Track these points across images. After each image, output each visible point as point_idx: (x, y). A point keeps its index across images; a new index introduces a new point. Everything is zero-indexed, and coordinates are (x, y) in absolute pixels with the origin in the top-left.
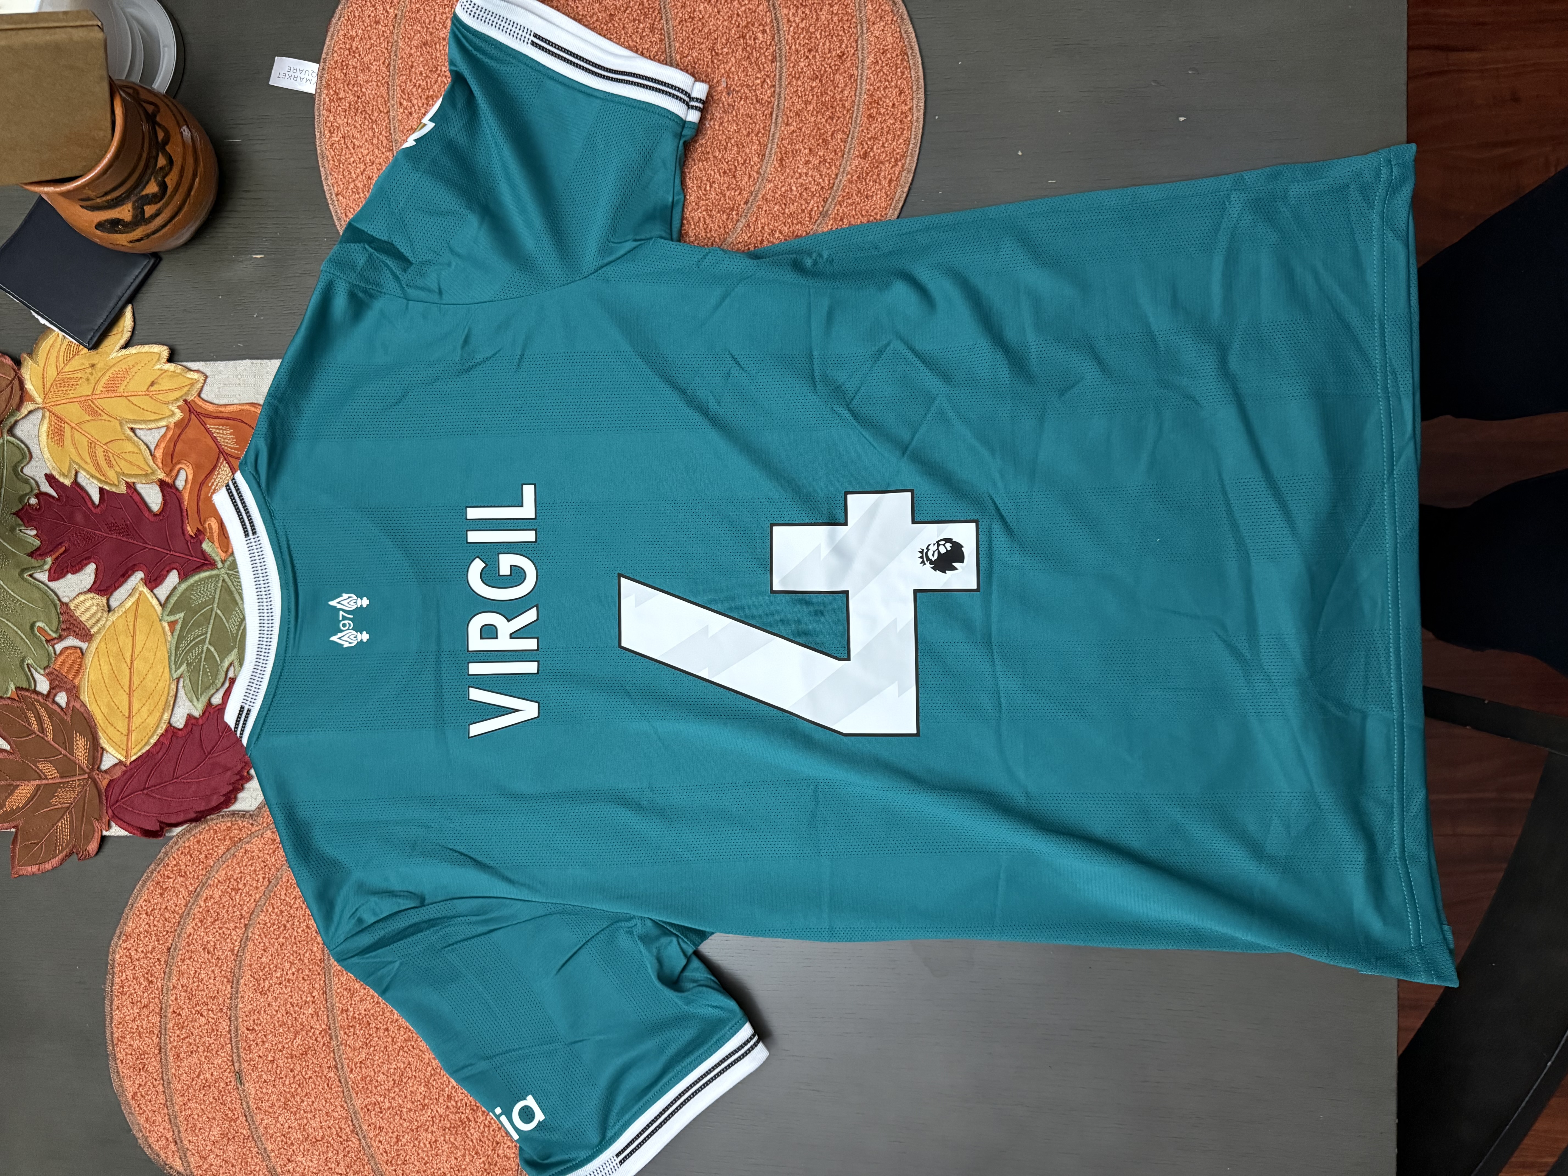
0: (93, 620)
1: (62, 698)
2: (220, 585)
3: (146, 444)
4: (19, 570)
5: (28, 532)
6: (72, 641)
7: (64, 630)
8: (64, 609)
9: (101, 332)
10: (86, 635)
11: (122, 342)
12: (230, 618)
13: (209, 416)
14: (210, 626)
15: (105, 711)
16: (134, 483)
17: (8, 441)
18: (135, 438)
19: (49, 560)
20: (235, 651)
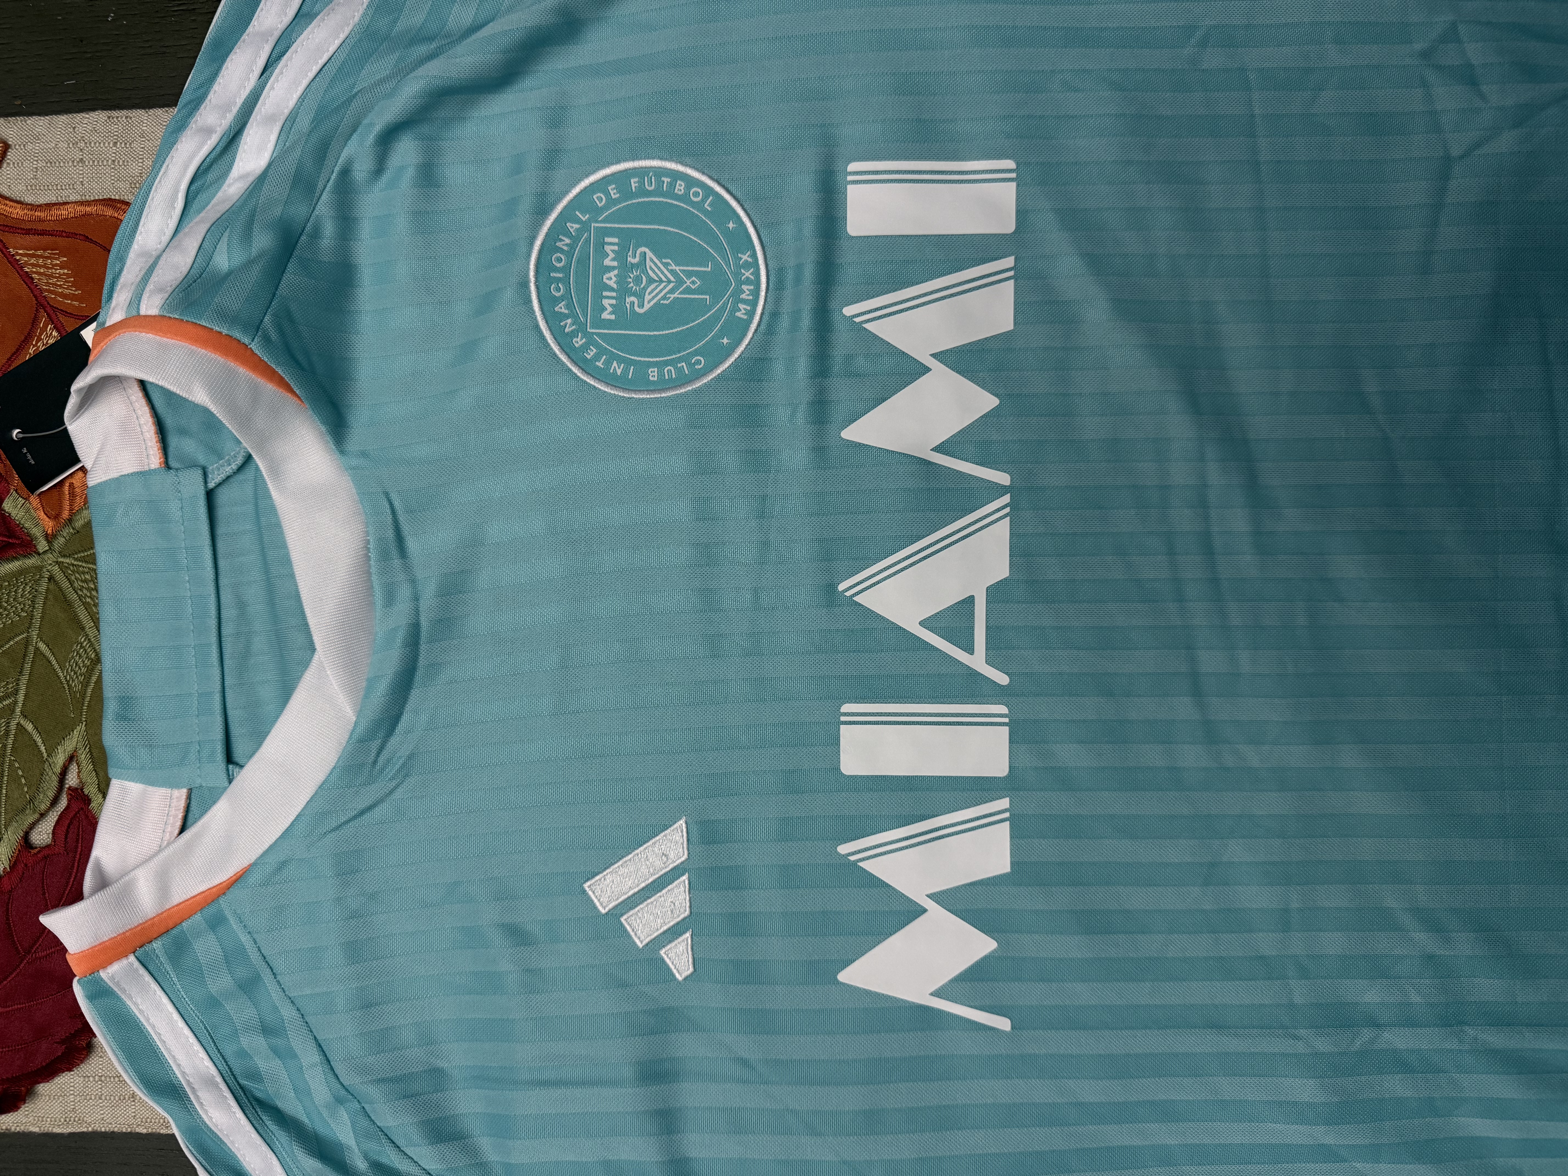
2: (43, 588)
12: (66, 659)
13: (13, 229)
14: (24, 678)
20: (79, 732)
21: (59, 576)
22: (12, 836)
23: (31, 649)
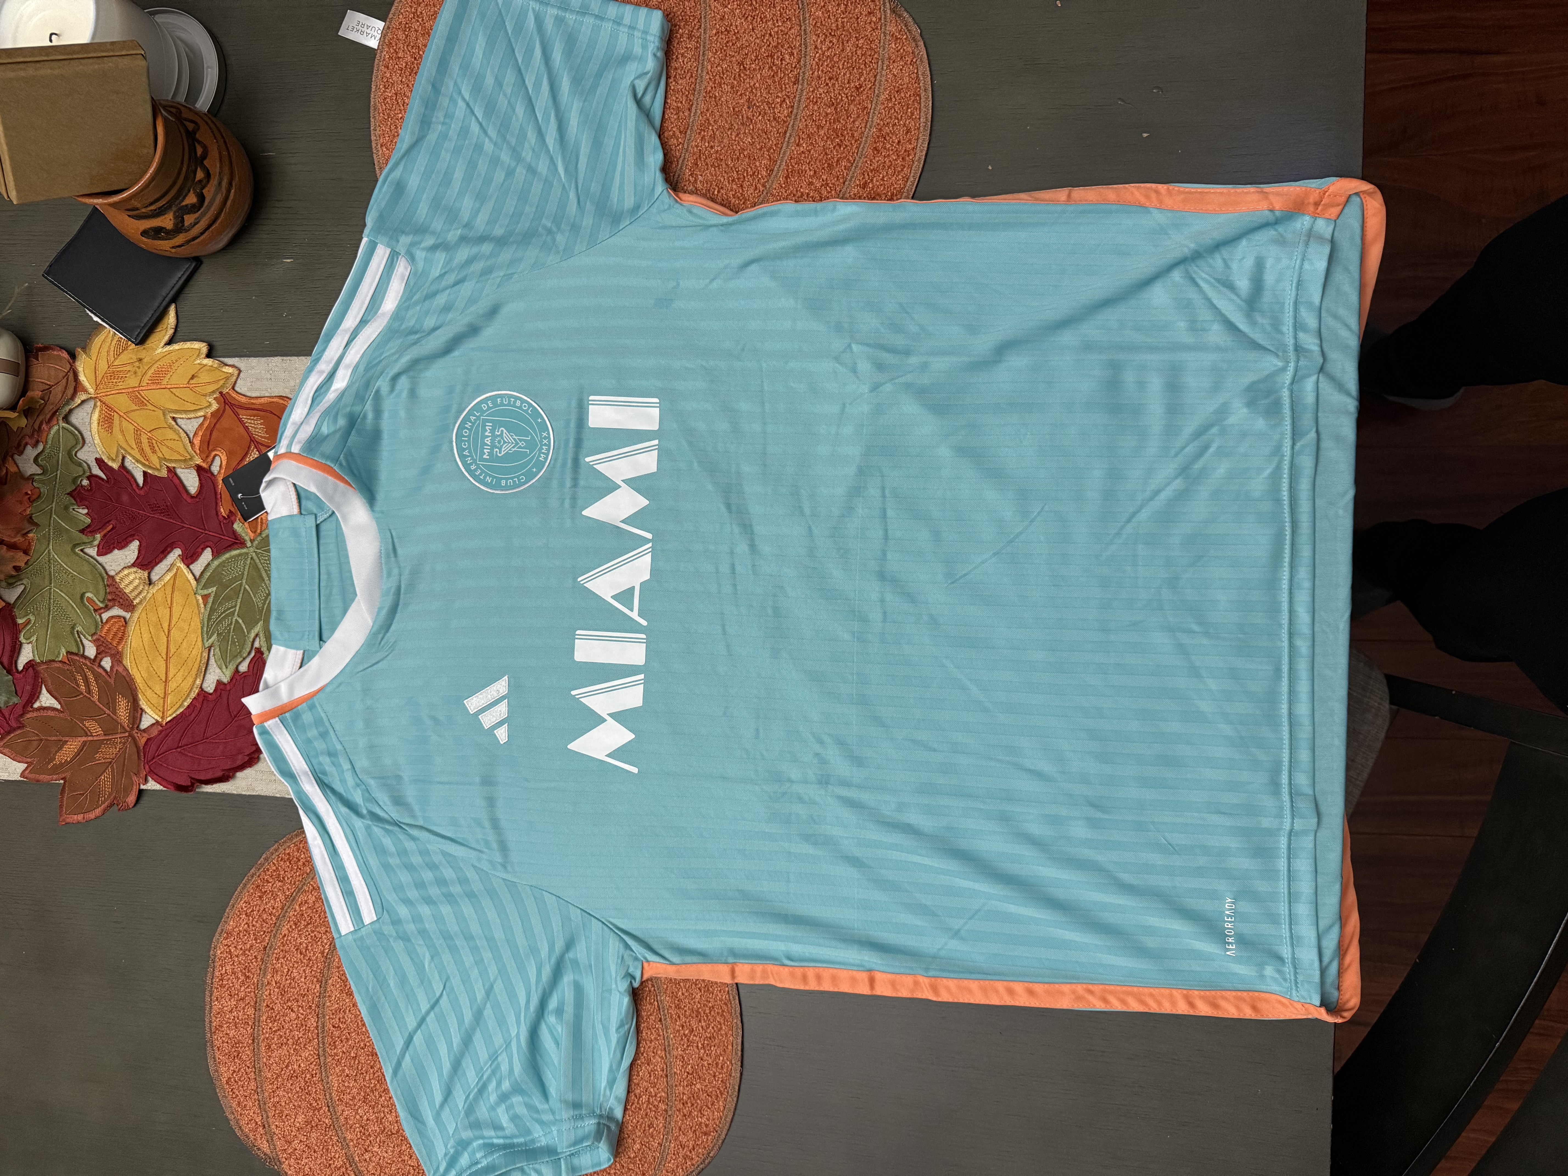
0: (136, 592)
1: (107, 663)
2: (248, 562)
3: (186, 433)
4: (71, 545)
5: (80, 511)
6: (116, 611)
7: (110, 600)
8: (111, 581)
9: (147, 328)
10: (129, 606)
11: (166, 338)
12: (256, 593)
13: (242, 407)
14: (239, 600)
15: (145, 675)
16: (174, 468)
17: (63, 428)
18: (176, 426)
19: (98, 537)
20: (261, 623)
21: (255, 557)
22: (232, 667)
23: (243, 588)
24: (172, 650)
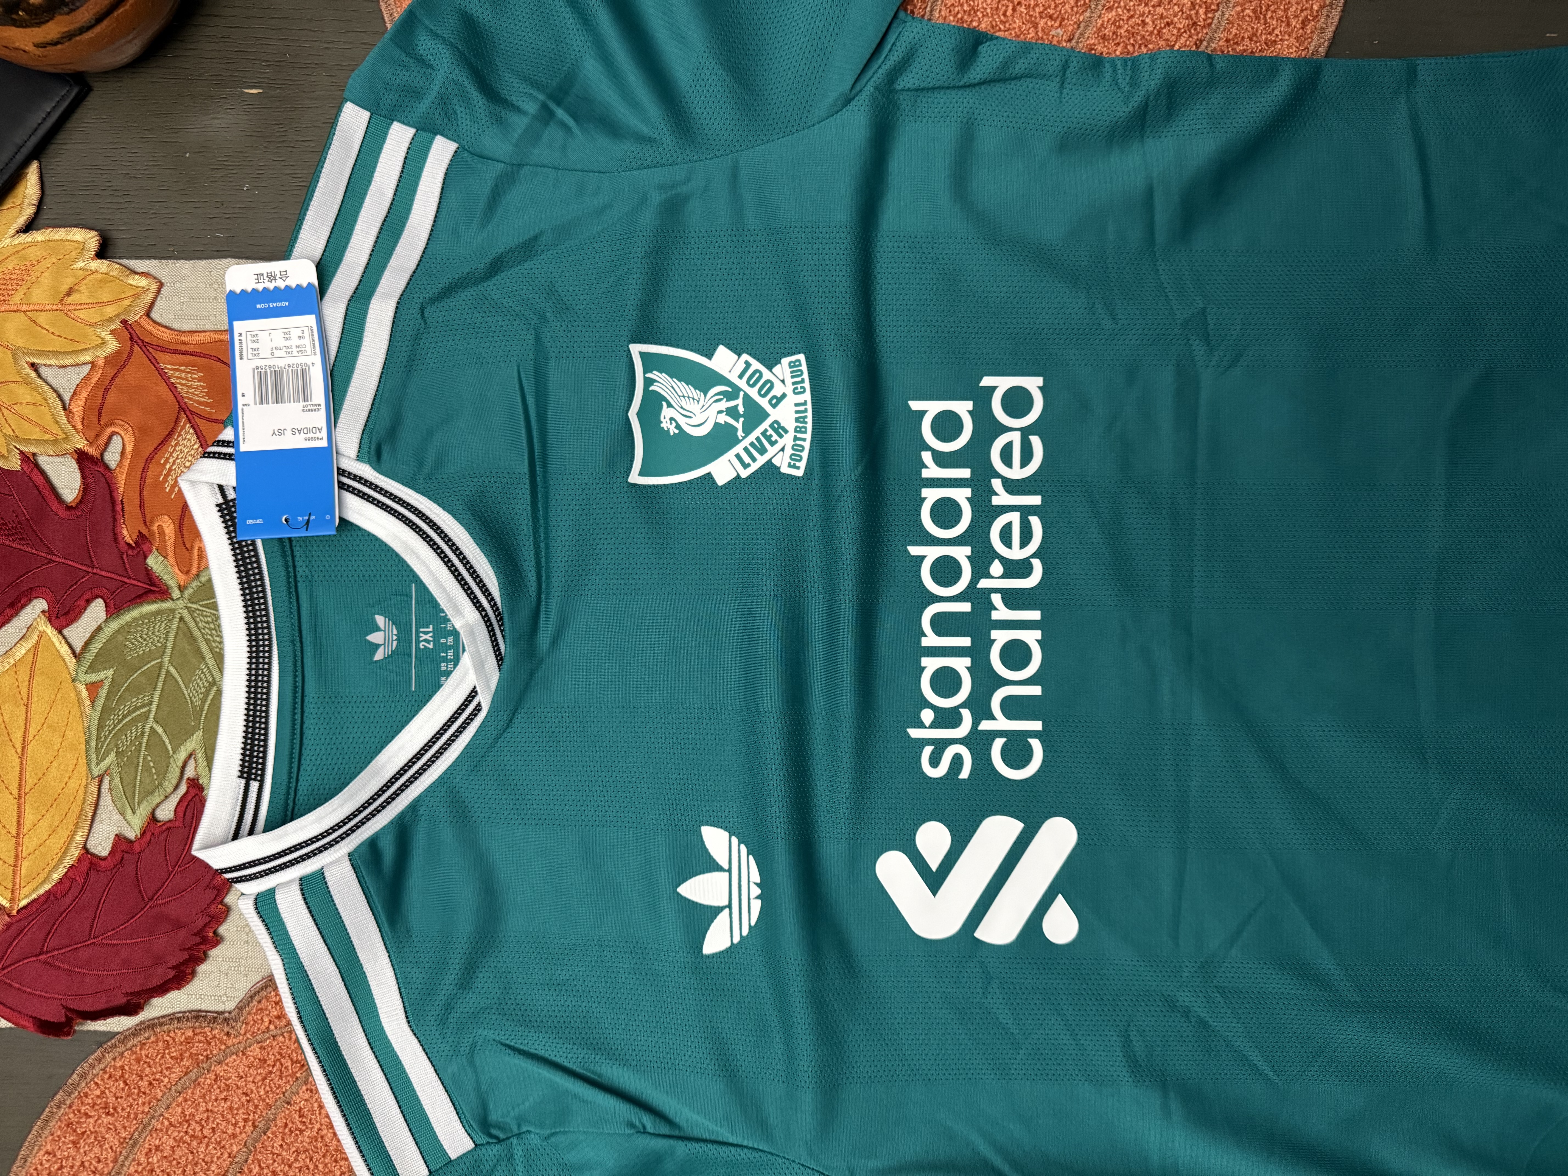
3: (55, 391)
11: (21, 221)
13: (163, 349)
14: (157, 694)
16: (34, 454)
18: (38, 380)
20: (198, 735)
21: (187, 617)
22: (143, 812)
23: (164, 671)
24: (30, 780)
